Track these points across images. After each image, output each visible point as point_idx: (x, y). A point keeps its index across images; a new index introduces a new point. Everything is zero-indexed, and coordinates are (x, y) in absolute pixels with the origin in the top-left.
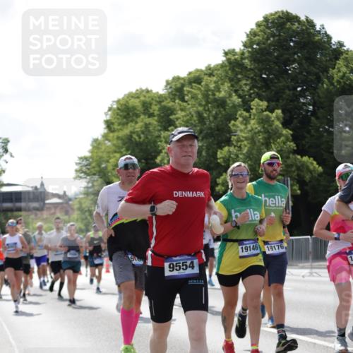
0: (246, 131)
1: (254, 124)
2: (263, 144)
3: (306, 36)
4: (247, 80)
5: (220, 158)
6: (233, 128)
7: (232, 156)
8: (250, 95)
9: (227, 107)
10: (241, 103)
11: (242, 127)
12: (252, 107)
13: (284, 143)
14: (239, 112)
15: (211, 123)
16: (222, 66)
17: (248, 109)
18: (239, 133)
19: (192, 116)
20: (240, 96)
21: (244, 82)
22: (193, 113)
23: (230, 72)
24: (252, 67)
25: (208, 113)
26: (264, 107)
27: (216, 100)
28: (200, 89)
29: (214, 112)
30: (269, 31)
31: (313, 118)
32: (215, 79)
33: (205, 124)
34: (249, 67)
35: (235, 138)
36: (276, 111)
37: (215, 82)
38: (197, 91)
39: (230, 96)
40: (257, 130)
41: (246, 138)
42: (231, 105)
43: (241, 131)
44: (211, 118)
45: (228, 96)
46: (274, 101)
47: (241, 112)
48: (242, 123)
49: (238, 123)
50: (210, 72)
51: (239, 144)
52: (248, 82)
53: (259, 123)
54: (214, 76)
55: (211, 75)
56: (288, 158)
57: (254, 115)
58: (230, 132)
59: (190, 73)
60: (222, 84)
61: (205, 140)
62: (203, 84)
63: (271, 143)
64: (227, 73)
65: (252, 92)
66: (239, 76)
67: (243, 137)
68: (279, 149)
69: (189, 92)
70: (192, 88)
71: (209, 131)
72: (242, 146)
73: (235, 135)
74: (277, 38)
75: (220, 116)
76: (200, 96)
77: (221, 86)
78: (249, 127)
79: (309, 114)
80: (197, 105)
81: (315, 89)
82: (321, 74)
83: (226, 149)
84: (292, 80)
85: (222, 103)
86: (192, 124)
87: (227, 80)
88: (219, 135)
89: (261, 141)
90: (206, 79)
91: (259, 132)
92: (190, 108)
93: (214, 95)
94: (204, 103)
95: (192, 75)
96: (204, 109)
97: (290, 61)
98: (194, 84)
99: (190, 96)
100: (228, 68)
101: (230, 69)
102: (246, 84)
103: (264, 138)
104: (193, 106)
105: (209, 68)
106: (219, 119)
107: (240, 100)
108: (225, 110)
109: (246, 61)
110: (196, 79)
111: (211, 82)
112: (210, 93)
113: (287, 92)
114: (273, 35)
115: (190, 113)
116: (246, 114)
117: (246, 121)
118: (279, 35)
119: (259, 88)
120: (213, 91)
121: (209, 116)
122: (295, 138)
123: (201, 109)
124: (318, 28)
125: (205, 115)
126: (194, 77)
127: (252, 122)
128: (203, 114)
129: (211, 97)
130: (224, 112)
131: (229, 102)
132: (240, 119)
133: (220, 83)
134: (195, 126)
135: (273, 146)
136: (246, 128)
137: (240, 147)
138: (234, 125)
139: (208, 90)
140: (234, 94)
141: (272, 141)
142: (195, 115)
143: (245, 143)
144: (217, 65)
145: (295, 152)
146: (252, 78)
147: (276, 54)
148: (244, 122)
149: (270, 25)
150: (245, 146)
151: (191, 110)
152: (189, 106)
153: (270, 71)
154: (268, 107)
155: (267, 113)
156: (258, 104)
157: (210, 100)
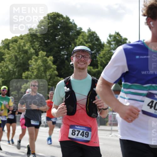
0: (36, 65)
1: (39, 62)
2: (43, 71)
3: (65, 24)
4: (38, 42)
5: (24, 76)
6: (30, 63)
7: (29, 76)
8: (39, 49)
9: (28, 54)
10: (34, 52)
11: (34, 63)
12: (39, 54)
13: (53, 71)
14: (33, 57)
15: (20, 60)
16: (27, 35)
17: (37, 55)
18: (32, 66)
19: (12, 57)
20: (34, 49)
21: (36, 43)
22: (13, 55)
23: (30, 38)
24: (41, 36)
25: (19, 56)
26: (45, 55)
27: (23, 50)
28: (16, 45)
29: (22, 56)
30: (49, 21)
31: (66, 61)
32: (23, 41)
33: (18, 61)
34: (39, 36)
35: (31, 68)
36: (50, 57)
37: (24, 42)
38: (15, 46)
39: (30, 49)
40: (40, 65)
41: (36, 68)
42: (30, 53)
43: (34, 65)
44: (21, 58)
45: (29, 49)
46: (49, 52)
47: (34, 57)
48: (34, 61)
49: (32, 61)
50: (22, 38)
51: (33, 71)
52: (38, 43)
53: (42, 62)
54: (23, 39)
55: (22, 39)
56: (54, 78)
57: (40, 58)
58: (29, 65)
59: (13, 38)
60: (27, 43)
61: (17, 68)
62: (18, 43)
63: (46, 71)
64: (29, 38)
65: (39, 47)
66: (35, 40)
67: (34, 68)
68: (50, 74)
69: (12, 46)
70: (13, 44)
71: (19, 64)
72: (34, 72)
73: (31, 67)
74: (52, 24)
75: (25, 57)
76: (16, 48)
77: (26, 44)
78: (37, 63)
79: (65, 59)
80: (15, 52)
81: (68, 48)
82: (71, 41)
83: (27, 72)
84: (58, 44)
85: (26, 52)
86: (12, 61)
87: (29, 41)
88: (24, 66)
89: (43, 70)
90: (20, 41)
91: (42, 66)
92: (11, 53)
93: (23, 48)
94: (18, 51)
95: (14, 39)
96: (18, 54)
97: (57, 34)
98: (14, 43)
99: (12, 48)
100: (29, 36)
101: (30, 37)
102: (37, 44)
103: (44, 69)
104: (13, 52)
105: (21, 36)
106: (24, 59)
107: (34, 51)
108: (27, 55)
109: (38, 34)
110: (15, 40)
111: (22, 42)
112: (21, 47)
113: (55, 48)
114: (51, 23)
115: (12, 55)
116: (36, 57)
117: (36, 60)
118: (53, 23)
119: (43, 46)
120: (22, 46)
121: (20, 58)
122: (58, 69)
123: (16, 54)
124: (71, 21)
125: (18, 57)
126: (15, 39)
127: (39, 61)
128: (17, 56)
129: (21, 49)
130: (26, 56)
131: (29, 51)
132: (34, 60)
133: (26, 43)
134: (14, 61)
135: (48, 72)
136: (36, 64)
137: (33, 72)
138: (31, 62)
139: (20, 45)
140: (32, 48)
141: (47, 70)
142: (14, 57)
143: (35, 70)
144: (25, 35)
145: (57, 76)
146: (40, 41)
147: (51, 31)
148: (35, 61)
149: (50, 18)
150: (35, 72)
151: (12, 54)
152: (11, 52)
153: (48, 39)
154: (46, 54)
155: (46, 57)
156: (42, 53)
157: (21, 50)
